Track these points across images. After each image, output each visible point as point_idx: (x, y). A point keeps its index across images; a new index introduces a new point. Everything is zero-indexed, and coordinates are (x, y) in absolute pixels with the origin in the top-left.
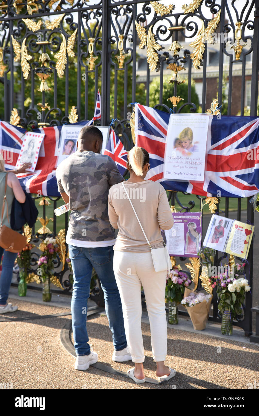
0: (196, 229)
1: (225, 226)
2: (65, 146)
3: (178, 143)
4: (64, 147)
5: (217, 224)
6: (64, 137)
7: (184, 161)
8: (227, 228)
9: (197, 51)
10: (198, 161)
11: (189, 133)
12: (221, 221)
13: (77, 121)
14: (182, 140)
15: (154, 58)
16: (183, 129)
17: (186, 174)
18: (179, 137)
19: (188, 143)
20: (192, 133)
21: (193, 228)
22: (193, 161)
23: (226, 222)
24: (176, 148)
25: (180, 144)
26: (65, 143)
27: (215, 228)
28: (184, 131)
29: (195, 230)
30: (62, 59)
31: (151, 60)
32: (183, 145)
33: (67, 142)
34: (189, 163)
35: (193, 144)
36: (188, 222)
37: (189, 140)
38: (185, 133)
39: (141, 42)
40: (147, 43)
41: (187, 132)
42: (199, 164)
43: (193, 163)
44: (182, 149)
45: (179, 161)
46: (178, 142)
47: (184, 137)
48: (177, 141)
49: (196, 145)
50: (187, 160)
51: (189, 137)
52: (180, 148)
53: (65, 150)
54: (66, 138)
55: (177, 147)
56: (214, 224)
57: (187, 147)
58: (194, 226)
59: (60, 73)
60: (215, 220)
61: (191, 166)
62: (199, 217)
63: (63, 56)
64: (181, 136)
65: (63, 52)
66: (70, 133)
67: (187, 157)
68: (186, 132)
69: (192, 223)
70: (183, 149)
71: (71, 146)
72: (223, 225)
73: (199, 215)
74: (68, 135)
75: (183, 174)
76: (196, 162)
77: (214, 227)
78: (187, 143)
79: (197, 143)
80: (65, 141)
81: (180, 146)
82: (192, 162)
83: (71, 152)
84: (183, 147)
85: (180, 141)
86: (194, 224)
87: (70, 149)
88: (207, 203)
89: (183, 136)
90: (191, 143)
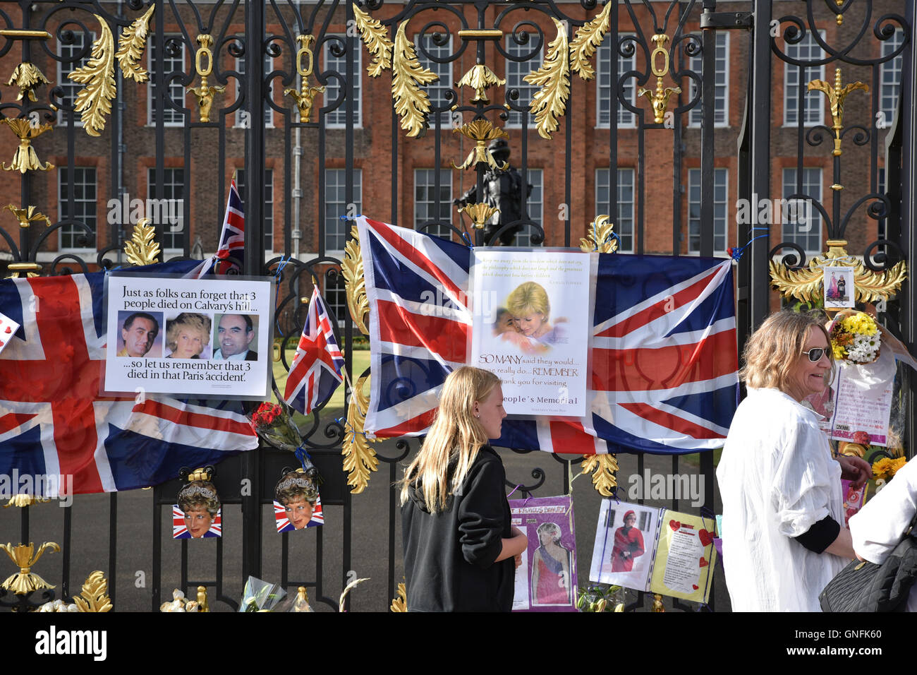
0: (560, 540)
1: (642, 528)
2: (124, 332)
3: (506, 320)
4: (120, 335)
5: (619, 522)
6: (115, 305)
7: (529, 368)
8: (648, 530)
9: (546, 94)
10: (566, 367)
11: (535, 295)
12: (628, 517)
13: (157, 260)
14: (518, 313)
15: (417, 103)
16: (517, 286)
17: (536, 400)
18: (506, 306)
19: (535, 321)
20: (546, 297)
21: (552, 537)
22: (554, 366)
23: (644, 515)
24: (501, 335)
25: (511, 324)
26: (123, 322)
27: (616, 534)
28: (520, 291)
29: (557, 543)
30: (99, 84)
31: (406, 106)
32: (523, 327)
33: (128, 319)
34: (542, 372)
35: (551, 323)
36: (540, 521)
37: (539, 313)
38: (525, 296)
39: (375, 60)
40: (392, 64)
41: (530, 293)
42: (570, 373)
43: (553, 372)
44: (519, 336)
45: (514, 366)
46: (505, 318)
47: (521, 307)
48: (502, 316)
49: (560, 325)
50: (537, 365)
51: (539, 306)
52: (513, 334)
53: (125, 341)
54: (122, 309)
55: (505, 332)
56: (610, 522)
57: (532, 331)
58: (554, 533)
59: (91, 122)
60: (612, 513)
61: (547, 378)
62: (567, 509)
63: (101, 75)
64: (512, 304)
65: (103, 65)
66: (137, 293)
67: (538, 357)
68: (524, 292)
69: (549, 526)
70: (524, 337)
71: (146, 332)
72: (636, 525)
73: (564, 502)
74: (131, 299)
75: (528, 400)
76: (562, 370)
77: (612, 531)
78: (533, 322)
79: (561, 320)
80: (120, 318)
81: (511, 328)
82: (550, 370)
83: (147, 349)
84: (520, 331)
85: (511, 315)
86: (554, 527)
87: (144, 339)
88: (587, 471)
89: (518, 304)
90: (546, 321)
